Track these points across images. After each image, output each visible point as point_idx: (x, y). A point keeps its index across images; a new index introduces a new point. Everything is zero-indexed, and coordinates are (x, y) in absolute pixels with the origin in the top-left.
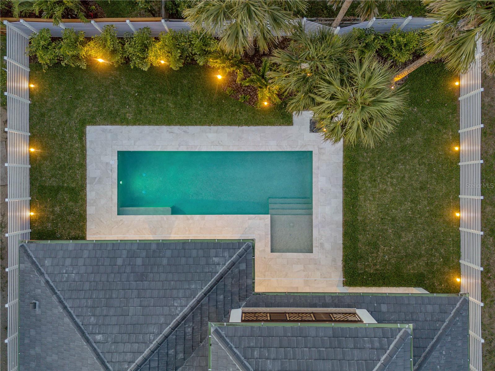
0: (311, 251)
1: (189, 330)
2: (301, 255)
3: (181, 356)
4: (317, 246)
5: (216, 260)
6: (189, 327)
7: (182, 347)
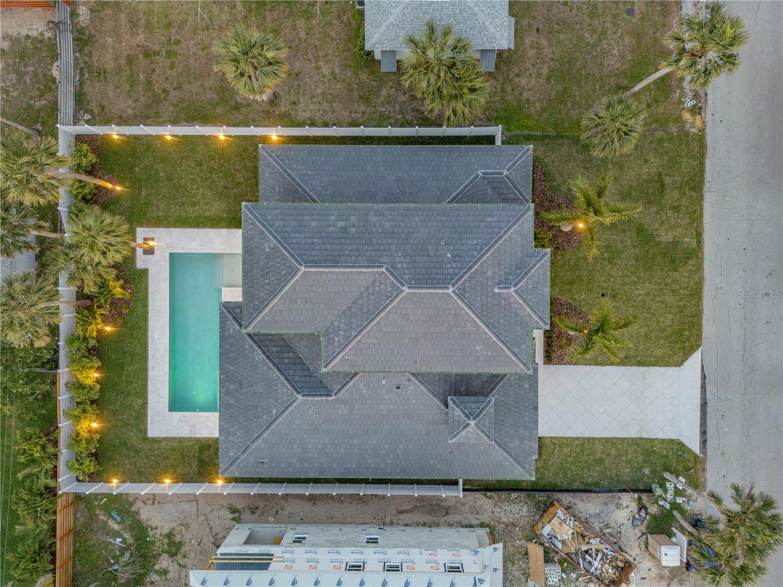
1: (274, 349)
3: (291, 355)
5: (231, 330)
6: (272, 349)
7: (285, 354)
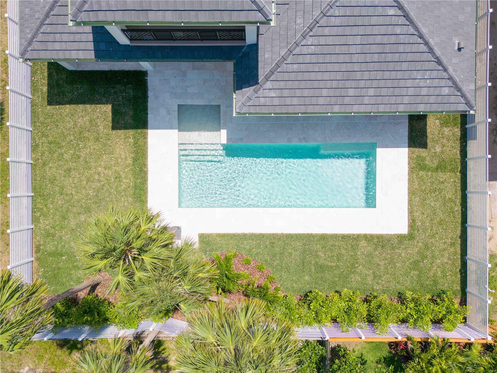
0: (179, 106)
1: (299, 21)
2: (190, 102)
4: (174, 111)
5: (273, 93)
